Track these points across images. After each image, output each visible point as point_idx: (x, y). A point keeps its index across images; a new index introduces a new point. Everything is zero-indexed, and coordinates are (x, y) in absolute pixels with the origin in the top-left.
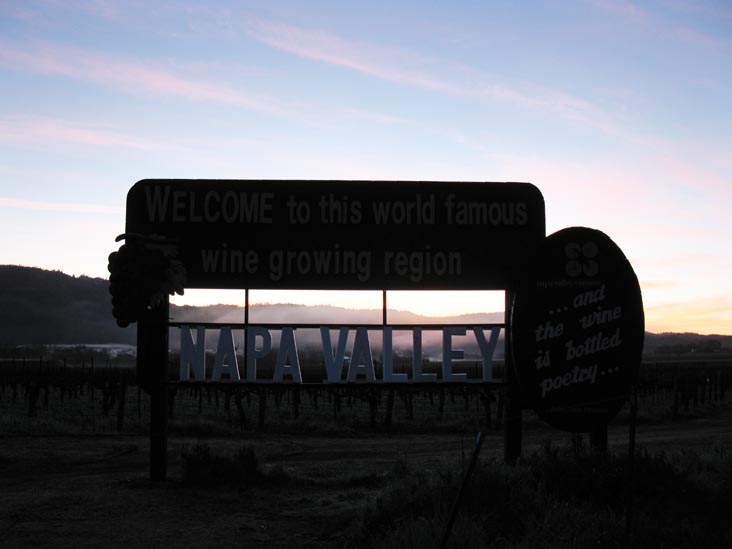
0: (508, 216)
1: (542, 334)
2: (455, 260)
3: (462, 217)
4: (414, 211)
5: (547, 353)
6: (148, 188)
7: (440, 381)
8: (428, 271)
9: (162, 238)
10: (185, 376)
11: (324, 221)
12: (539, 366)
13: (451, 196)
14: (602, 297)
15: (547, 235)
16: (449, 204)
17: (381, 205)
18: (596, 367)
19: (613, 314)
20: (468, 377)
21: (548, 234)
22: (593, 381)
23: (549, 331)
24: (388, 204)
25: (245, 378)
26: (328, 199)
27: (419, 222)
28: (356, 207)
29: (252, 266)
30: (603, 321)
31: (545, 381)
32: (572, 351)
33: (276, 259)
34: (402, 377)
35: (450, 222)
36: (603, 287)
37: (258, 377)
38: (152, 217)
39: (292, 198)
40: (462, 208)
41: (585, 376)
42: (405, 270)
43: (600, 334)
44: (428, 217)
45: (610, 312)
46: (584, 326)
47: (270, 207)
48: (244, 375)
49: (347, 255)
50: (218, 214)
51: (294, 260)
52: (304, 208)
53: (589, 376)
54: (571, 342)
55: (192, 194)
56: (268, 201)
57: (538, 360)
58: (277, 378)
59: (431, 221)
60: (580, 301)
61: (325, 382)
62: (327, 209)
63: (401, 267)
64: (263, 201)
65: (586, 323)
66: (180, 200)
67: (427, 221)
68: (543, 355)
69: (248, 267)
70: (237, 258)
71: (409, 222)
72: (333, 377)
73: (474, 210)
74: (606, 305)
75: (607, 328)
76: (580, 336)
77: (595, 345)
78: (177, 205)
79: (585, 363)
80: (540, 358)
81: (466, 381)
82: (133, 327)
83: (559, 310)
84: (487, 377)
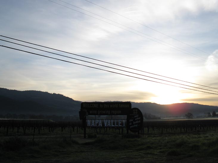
0: (127, 106)
1: (130, 121)
2: (120, 112)
6: (83, 103)
8: (117, 113)
9: (85, 109)
10: (88, 126)
11: (104, 107)
17: (111, 105)
19: (139, 118)
21: (132, 108)
22: (137, 126)
25: (95, 126)
26: (105, 104)
27: (116, 107)
28: (108, 105)
29: (96, 112)
31: (131, 126)
32: (134, 123)
33: (99, 112)
34: (114, 126)
35: (119, 107)
36: (138, 115)
37: (97, 126)
49: (107, 111)
50: (92, 106)
51: (101, 112)
52: (102, 106)
56: (98, 105)
58: (99, 126)
60: (135, 117)
61: (105, 126)
63: (114, 113)
65: (136, 119)
70: (94, 112)
71: (114, 107)
74: (138, 117)
75: (139, 120)
76: (135, 121)
77: (137, 122)
78: (87, 105)
79: (136, 124)
80: (130, 124)
81: (121, 126)
82: (82, 120)
83: (132, 118)
84: (124, 126)
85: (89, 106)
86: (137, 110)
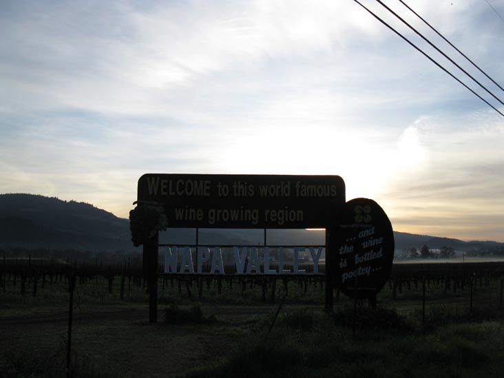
0: (327, 192)
1: (343, 250)
2: (300, 214)
3: (303, 193)
4: (280, 189)
5: (345, 260)
6: (148, 179)
7: (292, 274)
8: (287, 220)
9: (156, 203)
10: (167, 271)
11: (236, 195)
12: (341, 267)
13: (298, 182)
14: (373, 233)
16: (297, 186)
17: (264, 187)
18: (370, 267)
19: (379, 241)
20: (307, 272)
21: (347, 201)
22: (368, 274)
23: (346, 249)
24: (267, 186)
25: (197, 272)
26: (237, 184)
27: (282, 195)
28: (251, 188)
29: (200, 217)
30: (374, 244)
31: (344, 274)
33: (212, 213)
34: (274, 272)
35: (298, 194)
36: (374, 227)
37: (203, 271)
38: (151, 193)
39: (220, 183)
40: (304, 188)
41: (364, 272)
42: (275, 219)
43: (372, 251)
44: (287, 192)
45: (377, 240)
46: (364, 247)
47: (208, 188)
48: (196, 270)
49: (246, 211)
50: (183, 192)
51: (221, 214)
52: (225, 189)
53: (366, 272)
54: (357, 255)
55: (171, 181)
56: (207, 185)
57: (341, 264)
58: (212, 272)
59: (288, 195)
60: (362, 235)
61: (236, 274)
62: (237, 189)
63: (273, 218)
64: (205, 185)
65: (365, 245)
66: (165, 184)
67: (287, 195)
68: (343, 261)
69: (198, 218)
70: (192, 213)
71: (277, 195)
72: (240, 271)
73: (310, 189)
74: (375, 236)
75: (376, 249)
76: (362, 252)
77: (369, 256)
78: (163, 187)
79: (364, 265)
80: (342, 263)
81: (305, 273)
82: (141, 247)
83: (351, 239)
84: (316, 272)
85: (174, 189)
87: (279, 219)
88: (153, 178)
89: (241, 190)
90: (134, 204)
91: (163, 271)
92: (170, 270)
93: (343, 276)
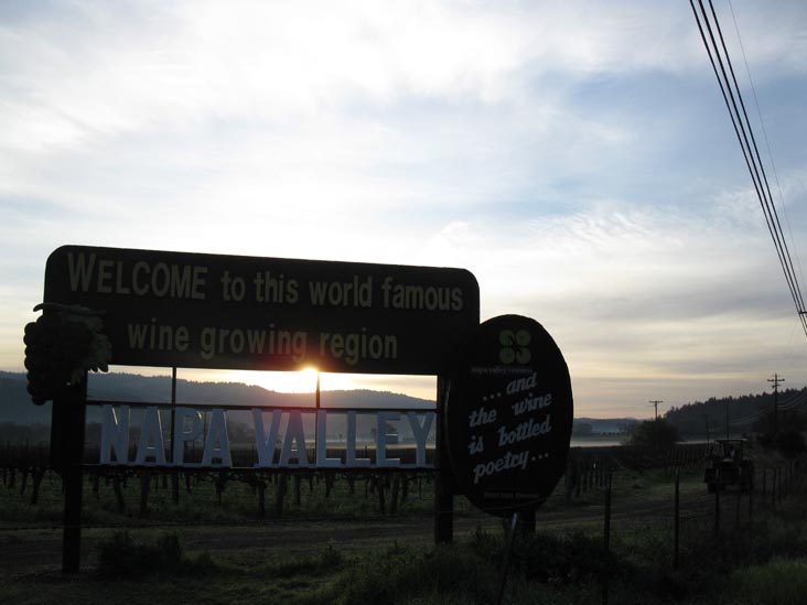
0: (444, 301)
1: (476, 419)
2: (391, 344)
3: (398, 300)
4: (351, 292)
5: (481, 438)
6: (70, 255)
7: (373, 467)
8: (364, 355)
9: (85, 309)
10: (105, 459)
11: (259, 299)
12: (472, 452)
13: (388, 279)
14: (533, 385)
15: (481, 322)
16: (386, 287)
17: (318, 285)
18: (527, 453)
19: (544, 402)
20: (402, 462)
22: (524, 467)
23: (482, 417)
24: (325, 285)
25: (172, 461)
26: (263, 277)
27: (356, 304)
28: (293, 286)
29: (182, 343)
30: (535, 408)
31: (479, 467)
33: (208, 336)
34: (335, 462)
35: (386, 305)
36: (535, 374)
37: (185, 460)
38: (74, 287)
39: (226, 274)
40: (399, 291)
41: (516, 462)
42: (341, 352)
43: (531, 421)
44: (365, 298)
45: (541, 399)
46: (516, 413)
47: (202, 282)
48: (170, 458)
49: (282, 335)
50: (147, 286)
51: (227, 339)
52: (238, 285)
53: (520, 463)
54: (503, 428)
55: (120, 264)
56: (201, 276)
57: (472, 446)
58: (206, 462)
59: (368, 303)
60: (513, 388)
61: (256, 466)
62: (263, 286)
63: (337, 350)
64: (196, 275)
65: (518, 409)
66: (107, 269)
67: (364, 304)
68: (477, 441)
69: (177, 343)
70: (166, 334)
71: (345, 304)
72: (265, 461)
73: (411, 294)
74: (537, 392)
75: (538, 416)
76: (512, 422)
77: (526, 431)
78: (103, 275)
79: (516, 448)
80: (473, 444)
81: (399, 466)
82: (49, 404)
83: (492, 397)
84: (420, 462)
85: (127, 282)
86: (524, 337)
87: (350, 353)
88: (81, 257)
89: (272, 289)
90: (36, 309)
91: (98, 461)
92: (114, 458)
93: (477, 470)
